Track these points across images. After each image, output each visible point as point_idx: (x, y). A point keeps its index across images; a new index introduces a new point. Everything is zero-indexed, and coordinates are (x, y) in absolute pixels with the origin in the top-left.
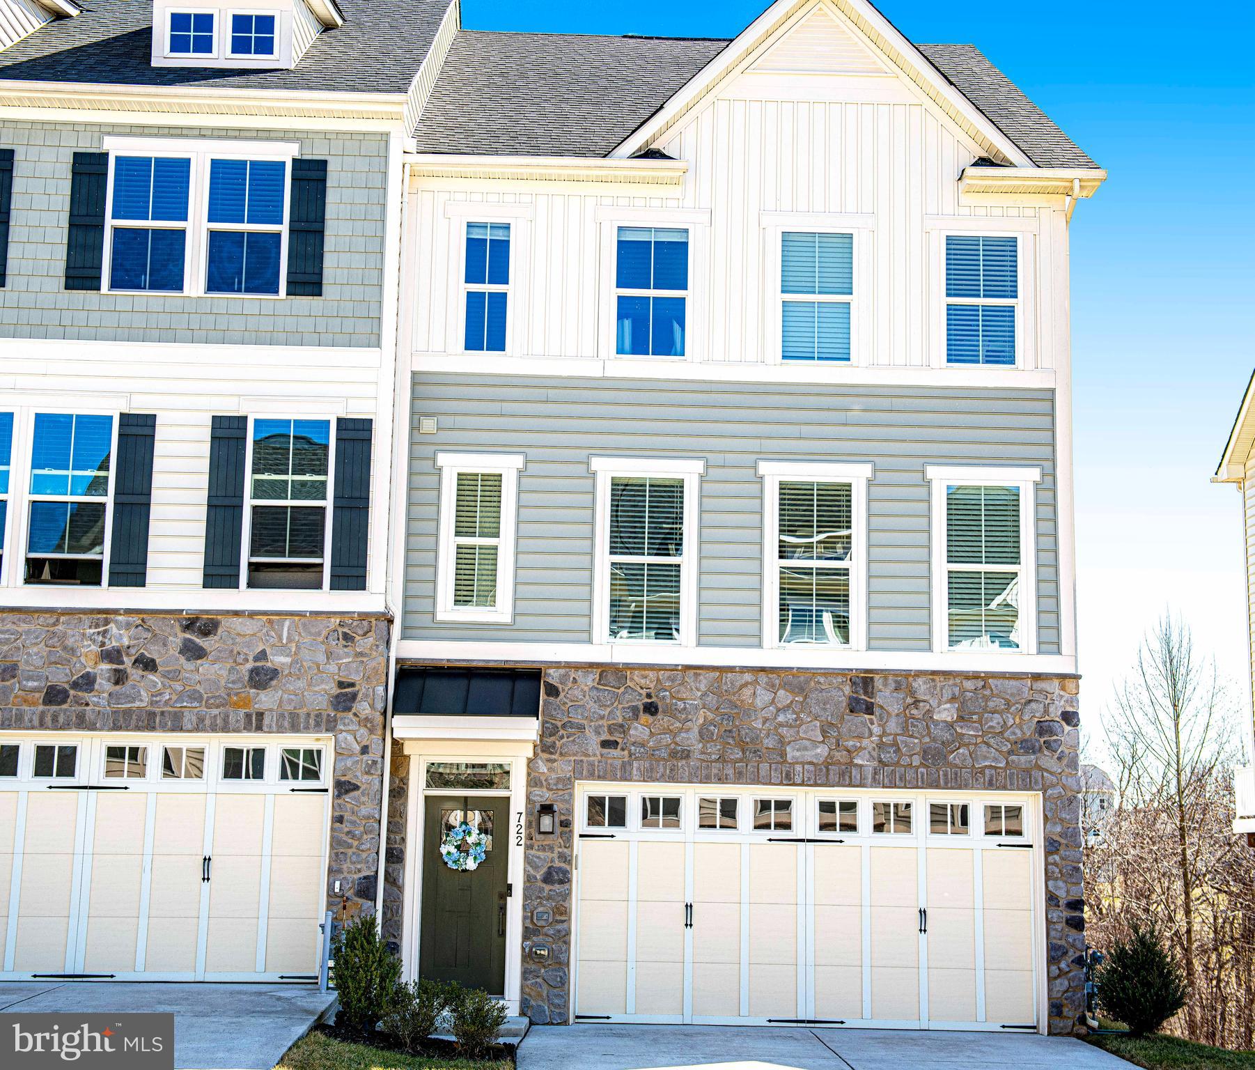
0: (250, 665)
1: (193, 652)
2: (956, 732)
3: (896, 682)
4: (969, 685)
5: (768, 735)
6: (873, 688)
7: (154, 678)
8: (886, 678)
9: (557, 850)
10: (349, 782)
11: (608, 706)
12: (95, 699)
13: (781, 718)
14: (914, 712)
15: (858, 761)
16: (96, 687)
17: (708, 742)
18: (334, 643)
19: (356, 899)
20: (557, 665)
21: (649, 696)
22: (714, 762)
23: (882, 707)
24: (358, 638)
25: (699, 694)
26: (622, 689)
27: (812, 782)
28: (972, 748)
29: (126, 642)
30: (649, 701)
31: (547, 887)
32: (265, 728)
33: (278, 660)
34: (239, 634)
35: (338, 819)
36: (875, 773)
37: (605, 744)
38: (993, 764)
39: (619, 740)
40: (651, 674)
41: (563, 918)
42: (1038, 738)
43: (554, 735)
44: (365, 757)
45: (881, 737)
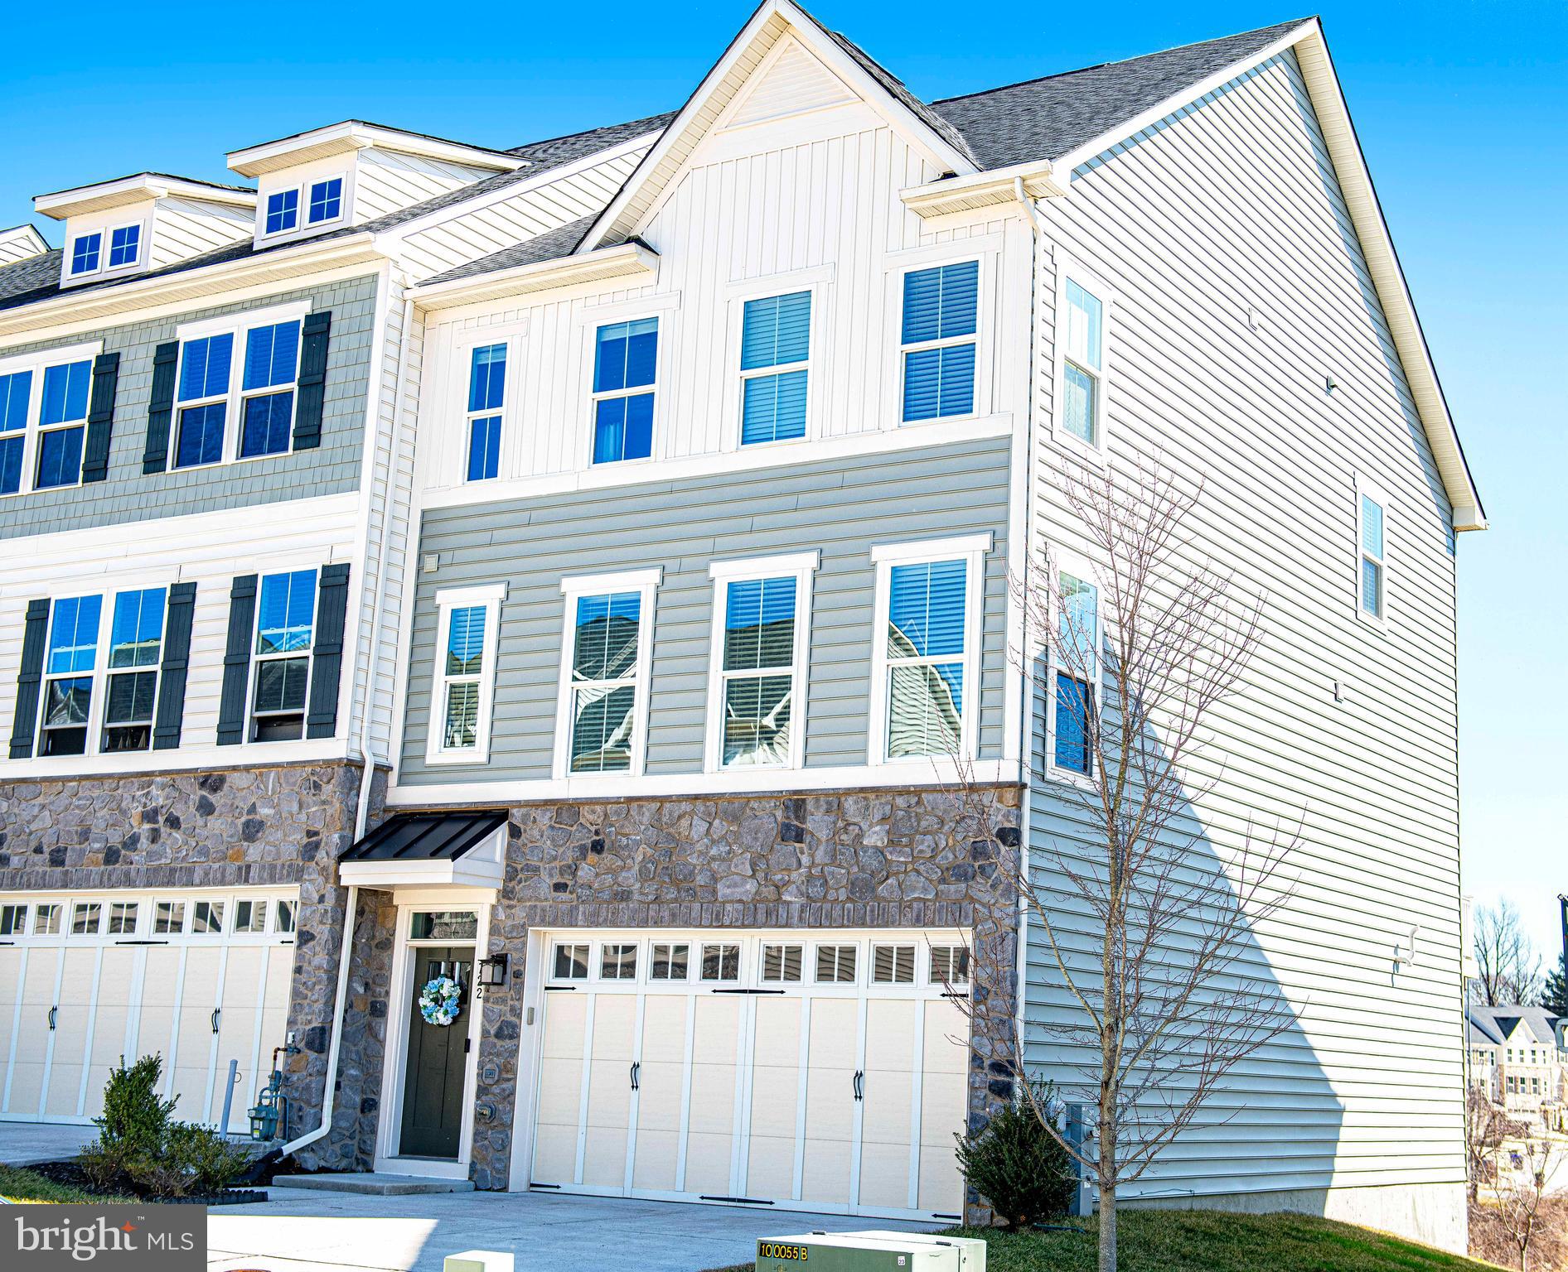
0: (243, 819)
1: (206, 808)
2: (885, 857)
3: (828, 803)
4: (900, 801)
5: (701, 871)
6: (805, 810)
7: (178, 836)
8: (817, 800)
9: (510, 1003)
10: (308, 932)
11: (561, 846)
12: (137, 858)
13: (714, 852)
14: (844, 837)
15: (786, 898)
16: (139, 846)
17: (646, 881)
18: (305, 792)
19: (307, 1051)
20: (519, 804)
21: (597, 833)
22: (651, 903)
23: (813, 835)
24: (324, 785)
25: (643, 827)
26: (575, 827)
27: (739, 923)
28: (902, 877)
29: (161, 802)
30: (598, 838)
31: (499, 1043)
32: (250, 881)
33: (265, 812)
34: (238, 790)
35: (298, 970)
36: (802, 911)
37: (559, 887)
38: (922, 896)
39: (570, 883)
40: (598, 808)
41: (510, 1076)
42: (972, 862)
43: (514, 879)
44: (320, 906)
45: (810, 868)
